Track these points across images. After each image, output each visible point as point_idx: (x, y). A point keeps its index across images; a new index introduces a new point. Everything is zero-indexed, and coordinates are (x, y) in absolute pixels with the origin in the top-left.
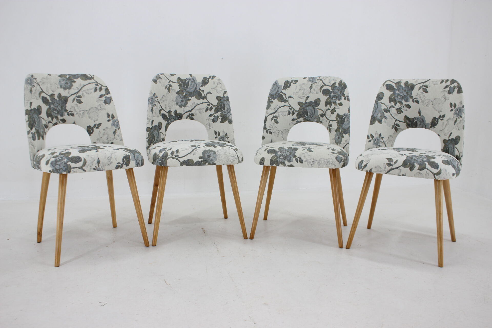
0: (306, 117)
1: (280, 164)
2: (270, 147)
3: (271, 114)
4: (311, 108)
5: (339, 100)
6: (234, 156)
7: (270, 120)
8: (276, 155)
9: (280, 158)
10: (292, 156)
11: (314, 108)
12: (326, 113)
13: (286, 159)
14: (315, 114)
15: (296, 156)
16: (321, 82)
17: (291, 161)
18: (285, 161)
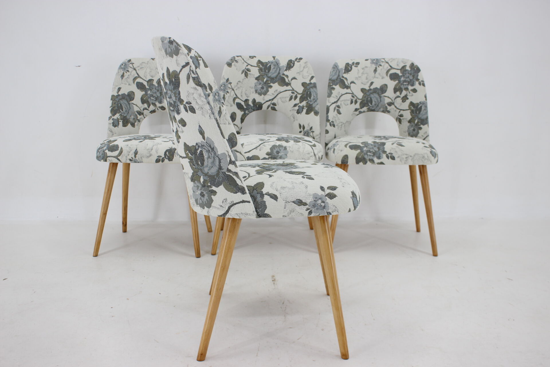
0: (370, 107)
1: (368, 162)
2: (350, 143)
3: (333, 103)
4: (376, 95)
5: (413, 85)
6: (309, 154)
7: (333, 111)
8: (362, 151)
9: (367, 155)
10: (381, 151)
11: (380, 95)
12: (395, 101)
13: (375, 156)
14: (381, 102)
15: (386, 152)
16: (387, 65)
17: (380, 158)
18: (374, 158)
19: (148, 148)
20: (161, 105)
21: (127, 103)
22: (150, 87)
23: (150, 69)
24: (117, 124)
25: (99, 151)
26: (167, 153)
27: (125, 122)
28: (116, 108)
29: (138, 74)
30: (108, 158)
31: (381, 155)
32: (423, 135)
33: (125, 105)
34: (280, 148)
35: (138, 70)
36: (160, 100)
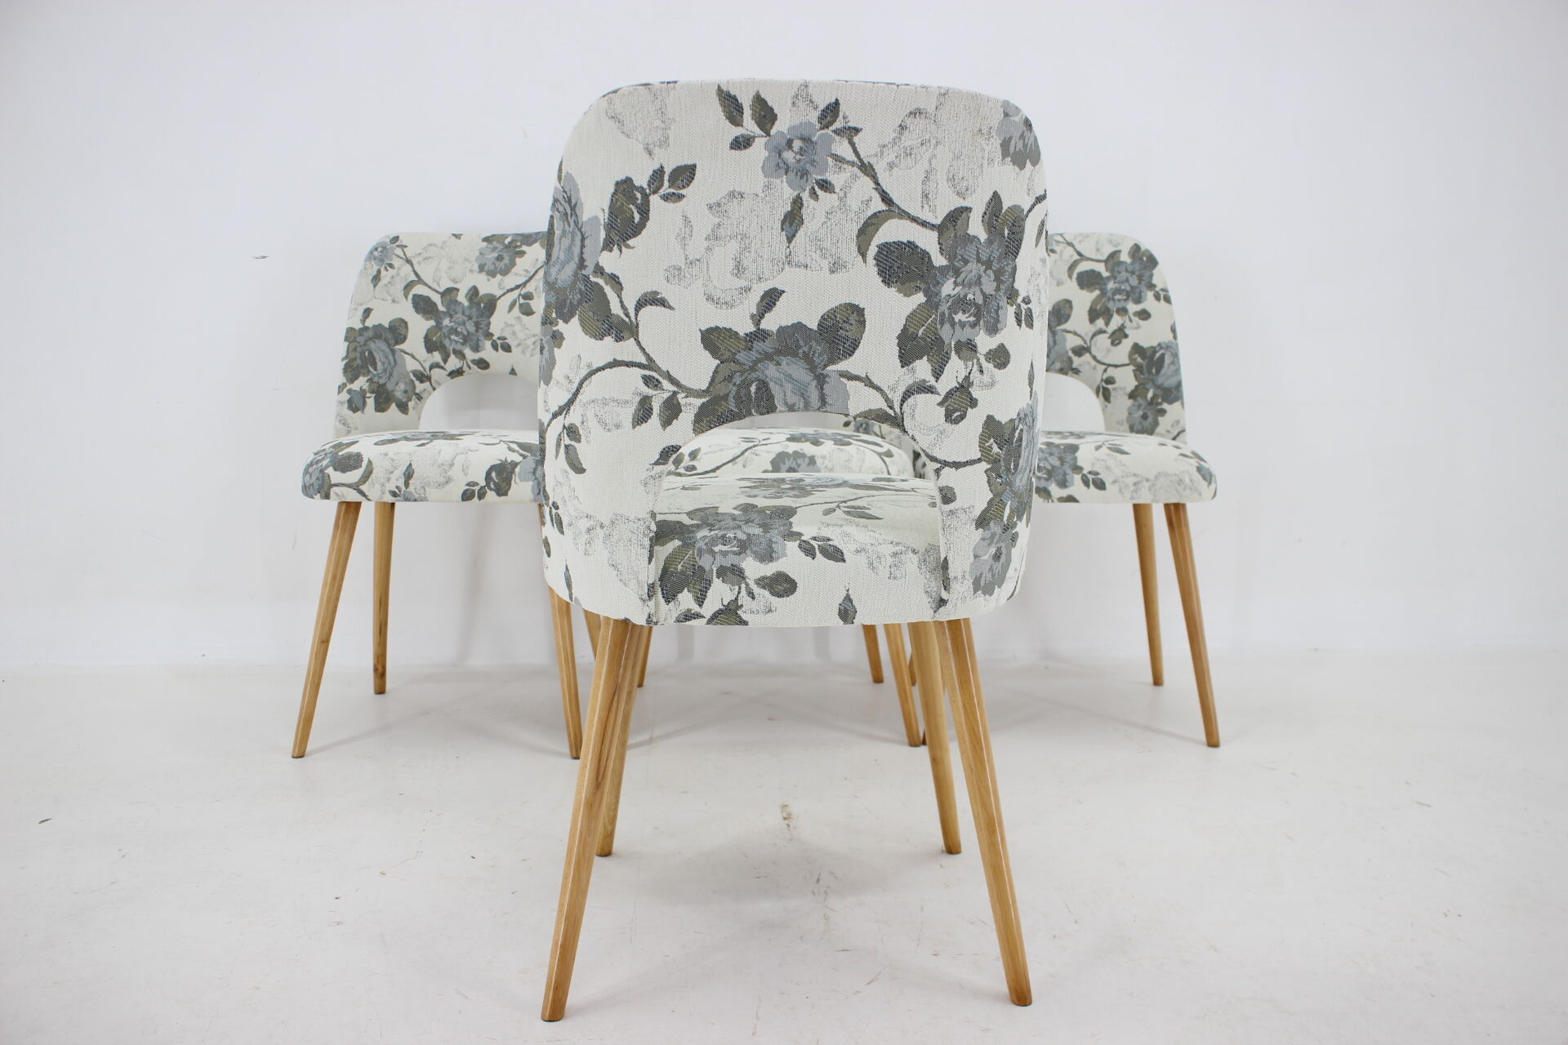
1: (1036, 497)
5: (1138, 301)
10: (1070, 467)
11: (1053, 329)
12: (1092, 342)
13: (1053, 479)
14: (1057, 347)
15: (1081, 469)
16: (1070, 250)
17: (1067, 484)
18: (1051, 485)
19: (440, 462)
20: (477, 356)
21: (388, 350)
22: (448, 307)
23: (450, 262)
24: (360, 405)
25: (310, 470)
26: (494, 474)
27: (381, 400)
28: (359, 362)
29: (416, 274)
30: (334, 489)
31: (1067, 477)
32: (1169, 428)
33: (381, 354)
34: (798, 460)
35: (419, 262)
36: (474, 342)
